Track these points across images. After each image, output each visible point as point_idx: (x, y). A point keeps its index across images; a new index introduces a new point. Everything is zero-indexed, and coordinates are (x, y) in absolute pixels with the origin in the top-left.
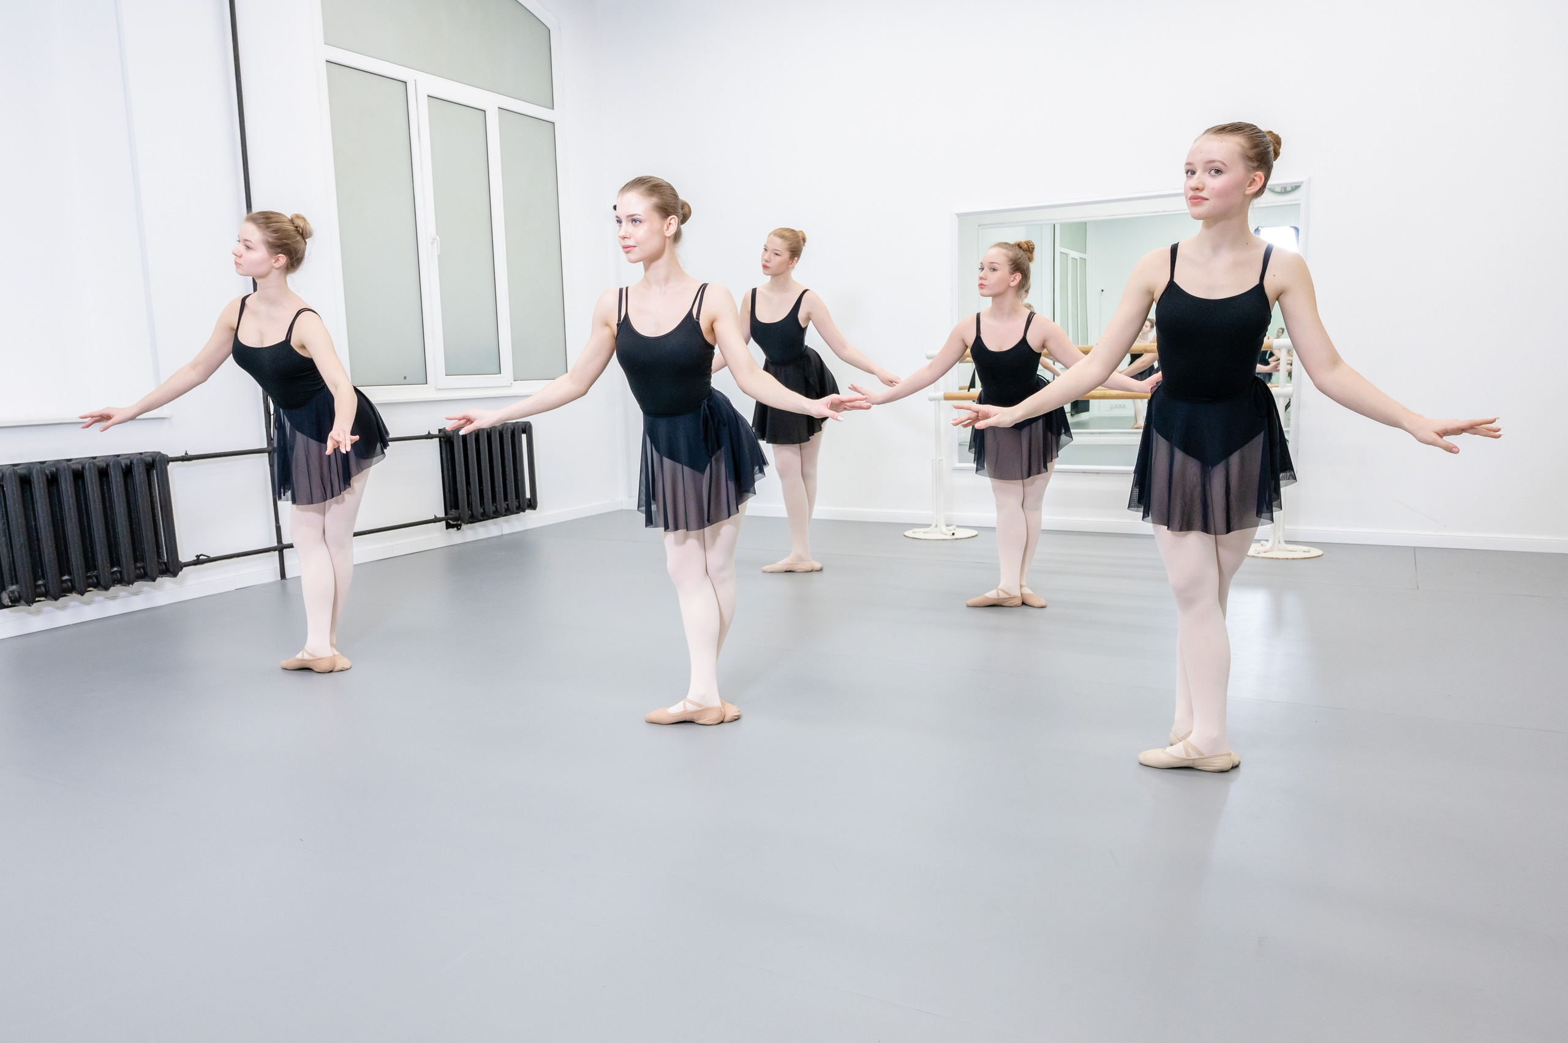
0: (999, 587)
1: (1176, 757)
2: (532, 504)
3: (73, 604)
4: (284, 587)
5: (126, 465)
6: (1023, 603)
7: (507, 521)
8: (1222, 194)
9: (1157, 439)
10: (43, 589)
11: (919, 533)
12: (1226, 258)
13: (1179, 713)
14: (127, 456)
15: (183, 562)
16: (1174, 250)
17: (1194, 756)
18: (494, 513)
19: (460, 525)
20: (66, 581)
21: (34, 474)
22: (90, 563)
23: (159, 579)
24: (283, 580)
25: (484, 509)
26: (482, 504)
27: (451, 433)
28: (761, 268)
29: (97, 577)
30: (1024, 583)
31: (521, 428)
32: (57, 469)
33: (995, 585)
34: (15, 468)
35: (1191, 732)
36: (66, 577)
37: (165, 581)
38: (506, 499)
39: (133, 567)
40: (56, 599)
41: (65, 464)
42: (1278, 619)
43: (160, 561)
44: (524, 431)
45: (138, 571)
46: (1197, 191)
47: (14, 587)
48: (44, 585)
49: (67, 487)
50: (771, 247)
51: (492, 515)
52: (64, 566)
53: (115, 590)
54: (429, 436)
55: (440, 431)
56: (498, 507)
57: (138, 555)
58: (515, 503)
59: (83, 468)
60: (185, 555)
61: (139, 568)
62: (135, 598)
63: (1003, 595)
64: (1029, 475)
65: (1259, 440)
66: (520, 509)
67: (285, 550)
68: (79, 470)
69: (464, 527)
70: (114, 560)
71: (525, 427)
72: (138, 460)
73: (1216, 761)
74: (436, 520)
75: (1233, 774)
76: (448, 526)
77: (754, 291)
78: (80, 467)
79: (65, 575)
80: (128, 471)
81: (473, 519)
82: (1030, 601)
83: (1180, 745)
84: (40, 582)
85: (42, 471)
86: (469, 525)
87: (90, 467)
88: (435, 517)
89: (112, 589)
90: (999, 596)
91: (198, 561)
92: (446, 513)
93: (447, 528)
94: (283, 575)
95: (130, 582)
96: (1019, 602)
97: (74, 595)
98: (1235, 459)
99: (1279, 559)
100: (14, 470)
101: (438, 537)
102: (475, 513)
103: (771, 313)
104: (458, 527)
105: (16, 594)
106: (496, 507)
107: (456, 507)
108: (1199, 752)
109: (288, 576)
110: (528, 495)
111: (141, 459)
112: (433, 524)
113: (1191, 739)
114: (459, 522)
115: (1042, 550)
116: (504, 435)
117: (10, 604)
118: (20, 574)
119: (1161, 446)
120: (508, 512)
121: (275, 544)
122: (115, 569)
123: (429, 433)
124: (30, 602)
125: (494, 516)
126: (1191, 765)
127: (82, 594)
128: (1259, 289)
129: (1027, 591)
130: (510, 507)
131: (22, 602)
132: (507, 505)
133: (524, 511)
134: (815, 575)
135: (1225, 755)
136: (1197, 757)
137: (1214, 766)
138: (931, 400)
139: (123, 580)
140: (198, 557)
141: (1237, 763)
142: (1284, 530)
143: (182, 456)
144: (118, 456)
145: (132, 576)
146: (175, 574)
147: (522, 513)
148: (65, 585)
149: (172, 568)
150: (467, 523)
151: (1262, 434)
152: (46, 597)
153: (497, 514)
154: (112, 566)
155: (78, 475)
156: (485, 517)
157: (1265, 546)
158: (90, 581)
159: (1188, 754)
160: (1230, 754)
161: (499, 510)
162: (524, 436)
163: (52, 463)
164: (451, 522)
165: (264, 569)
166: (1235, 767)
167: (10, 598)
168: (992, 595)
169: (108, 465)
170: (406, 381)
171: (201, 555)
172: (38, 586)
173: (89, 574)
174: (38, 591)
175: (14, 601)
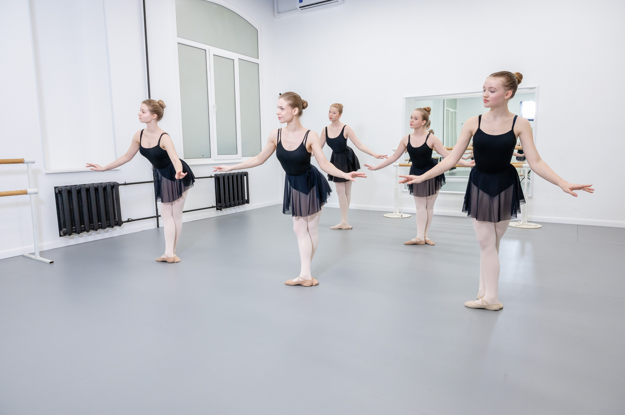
0: (417, 237)
1: (478, 305)
2: (248, 202)
3: (85, 235)
4: (158, 230)
5: (104, 187)
6: (426, 243)
7: (238, 208)
8: (495, 99)
9: (473, 186)
10: (75, 230)
11: (389, 215)
12: (499, 120)
13: (481, 288)
14: (105, 183)
15: (123, 221)
16: (480, 117)
17: (485, 304)
18: (234, 205)
19: (222, 209)
20: (82, 227)
21: (73, 189)
22: (91, 221)
23: (115, 227)
24: (158, 228)
25: (230, 203)
26: (230, 201)
27: (219, 176)
28: (329, 119)
29: (93, 226)
30: (426, 236)
31: (244, 174)
32: (81, 188)
33: (415, 236)
34: (66, 187)
35: (485, 295)
36: (83, 226)
37: (117, 228)
38: (238, 200)
39: (106, 222)
40: (79, 234)
41: (83, 186)
42: (522, 251)
43: (115, 220)
44: (245, 175)
45: (107, 224)
46: (486, 98)
47: (65, 229)
48: (75, 229)
49: (84, 194)
50: (332, 111)
51: (233, 205)
52: (82, 222)
54: (211, 177)
55: (215, 175)
56: (235, 202)
57: (108, 219)
58: (242, 201)
59: (90, 187)
60: (124, 219)
61: (108, 223)
62: (106, 234)
63: (418, 240)
64: (429, 195)
65: (512, 187)
66: (243, 203)
67: (159, 217)
68: (88, 188)
69: (223, 209)
70: (99, 220)
71: (246, 173)
72: (108, 185)
73: (494, 307)
74: (213, 207)
75: (500, 311)
76: (217, 209)
77: (326, 128)
78: (89, 187)
79: (82, 225)
80: (105, 189)
81: (226, 207)
82: (428, 243)
83: (480, 300)
84: (74, 228)
85: (76, 188)
86: (225, 209)
87: (92, 187)
88: (213, 206)
89: (99, 230)
90: (416, 241)
91: (128, 221)
92: (217, 205)
93: (217, 210)
94: (158, 226)
95: (105, 228)
96: (424, 243)
97: (85, 232)
98: (503, 194)
99: (525, 228)
100: (66, 188)
101: (214, 213)
102: (227, 204)
103: (334, 134)
104: (221, 210)
105: (65, 231)
106: (234, 202)
107: (220, 202)
108: (487, 303)
109: (160, 226)
110: (246, 198)
111: (110, 184)
112: (212, 208)
113: (485, 298)
114: (221, 208)
115: (434, 223)
116: (238, 177)
117: (63, 235)
118: (67, 225)
119: (475, 189)
120: (239, 204)
121: (156, 215)
122: (100, 223)
123: (211, 176)
124: (70, 235)
125: (234, 206)
126: (484, 308)
127: (88, 232)
128: (512, 132)
129: (427, 239)
130: (240, 202)
131: (67, 234)
132: (239, 202)
133: (245, 204)
134: (349, 231)
135: (497, 304)
136: (487, 305)
137: (493, 309)
138: (394, 166)
139: (102, 227)
141: (502, 307)
142: (527, 217)
143: (124, 183)
144: (102, 183)
145: (105, 226)
146: (120, 225)
147: (244, 205)
148: (82, 229)
149: (119, 223)
150: (224, 208)
151: (513, 185)
152: (75, 233)
153: (235, 205)
154: (99, 222)
155: (88, 190)
156: (230, 206)
157: (520, 223)
158: (91, 227)
159: (483, 304)
160: (499, 304)
161: (236, 204)
162: (245, 177)
163: (79, 185)
164: (218, 208)
165: (151, 224)
166: (501, 309)
167: (63, 233)
168: (414, 240)
169: (98, 187)
170: (203, 157)
171: (129, 219)
172: (73, 229)
173: (90, 225)
174: (73, 230)
175: (65, 234)
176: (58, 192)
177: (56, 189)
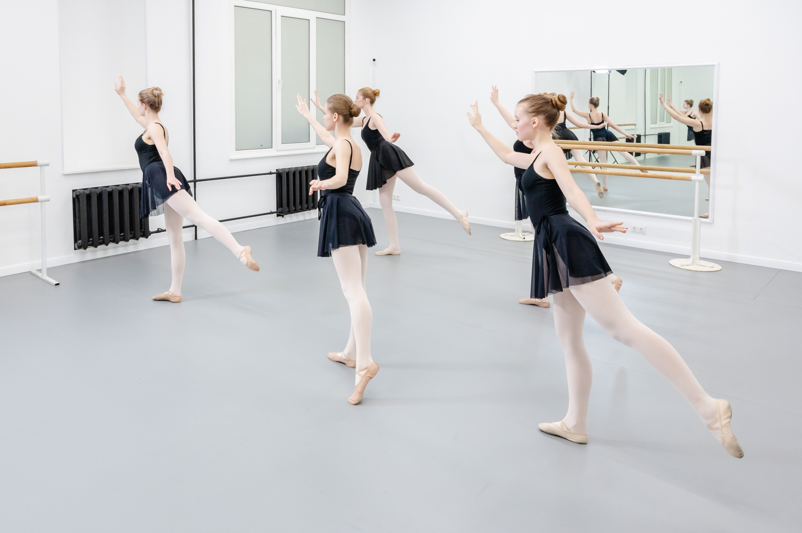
3: (102, 249)
7: (308, 213)
10: (91, 242)
18: (300, 210)
20: (102, 239)
21: (92, 193)
22: (112, 231)
23: (141, 239)
24: (196, 240)
25: (296, 208)
26: (295, 205)
27: (282, 171)
29: (114, 238)
36: (101, 237)
37: (143, 240)
38: (306, 203)
39: (129, 233)
40: (96, 247)
41: (105, 189)
43: (142, 230)
45: (131, 236)
47: (80, 241)
49: (105, 198)
53: (122, 243)
54: (271, 173)
55: (277, 170)
56: (303, 206)
57: (132, 228)
58: (312, 205)
59: (112, 190)
60: (151, 229)
61: (132, 234)
62: (129, 247)
66: (314, 208)
69: (286, 216)
70: (122, 230)
74: (272, 213)
76: (278, 216)
80: (132, 191)
81: (291, 212)
84: (91, 239)
85: (96, 192)
86: (288, 215)
88: (273, 211)
89: (120, 243)
91: (159, 231)
92: (277, 210)
95: (127, 241)
97: (103, 246)
101: (273, 220)
102: (290, 209)
104: (283, 216)
105: (80, 244)
107: (282, 207)
109: (198, 238)
111: (137, 186)
112: (270, 215)
114: (283, 214)
116: (308, 172)
117: (78, 248)
118: (83, 236)
120: (308, 209)
122: (123, 234)
123: (273, 171)
124: (85, 248)
125: (294, 212)
126: (563, 436)
128: (532, 169)
131: (82, 248)
132: (308, 205)
139: (126, 239)
140: (158, 229)
145: (129, 237)
146: (147, 237)
147: (315, 210)
148: (100, 241)
149: (146, 234)
152: (92, 246)
153: (302, 210)
154: (121, 233)
155: (110, 194)
158: (111, 239)
161: (303, 208)
164: (279, 213)
167: (78, 246)
169: (123, 189)
170: (262, 147)
171: (160, 229)
172: (89, 241)
173: (111, 236)
174: (90, 243)
175: (80, 247)
176: (76, 197)
177: (74, 192)
